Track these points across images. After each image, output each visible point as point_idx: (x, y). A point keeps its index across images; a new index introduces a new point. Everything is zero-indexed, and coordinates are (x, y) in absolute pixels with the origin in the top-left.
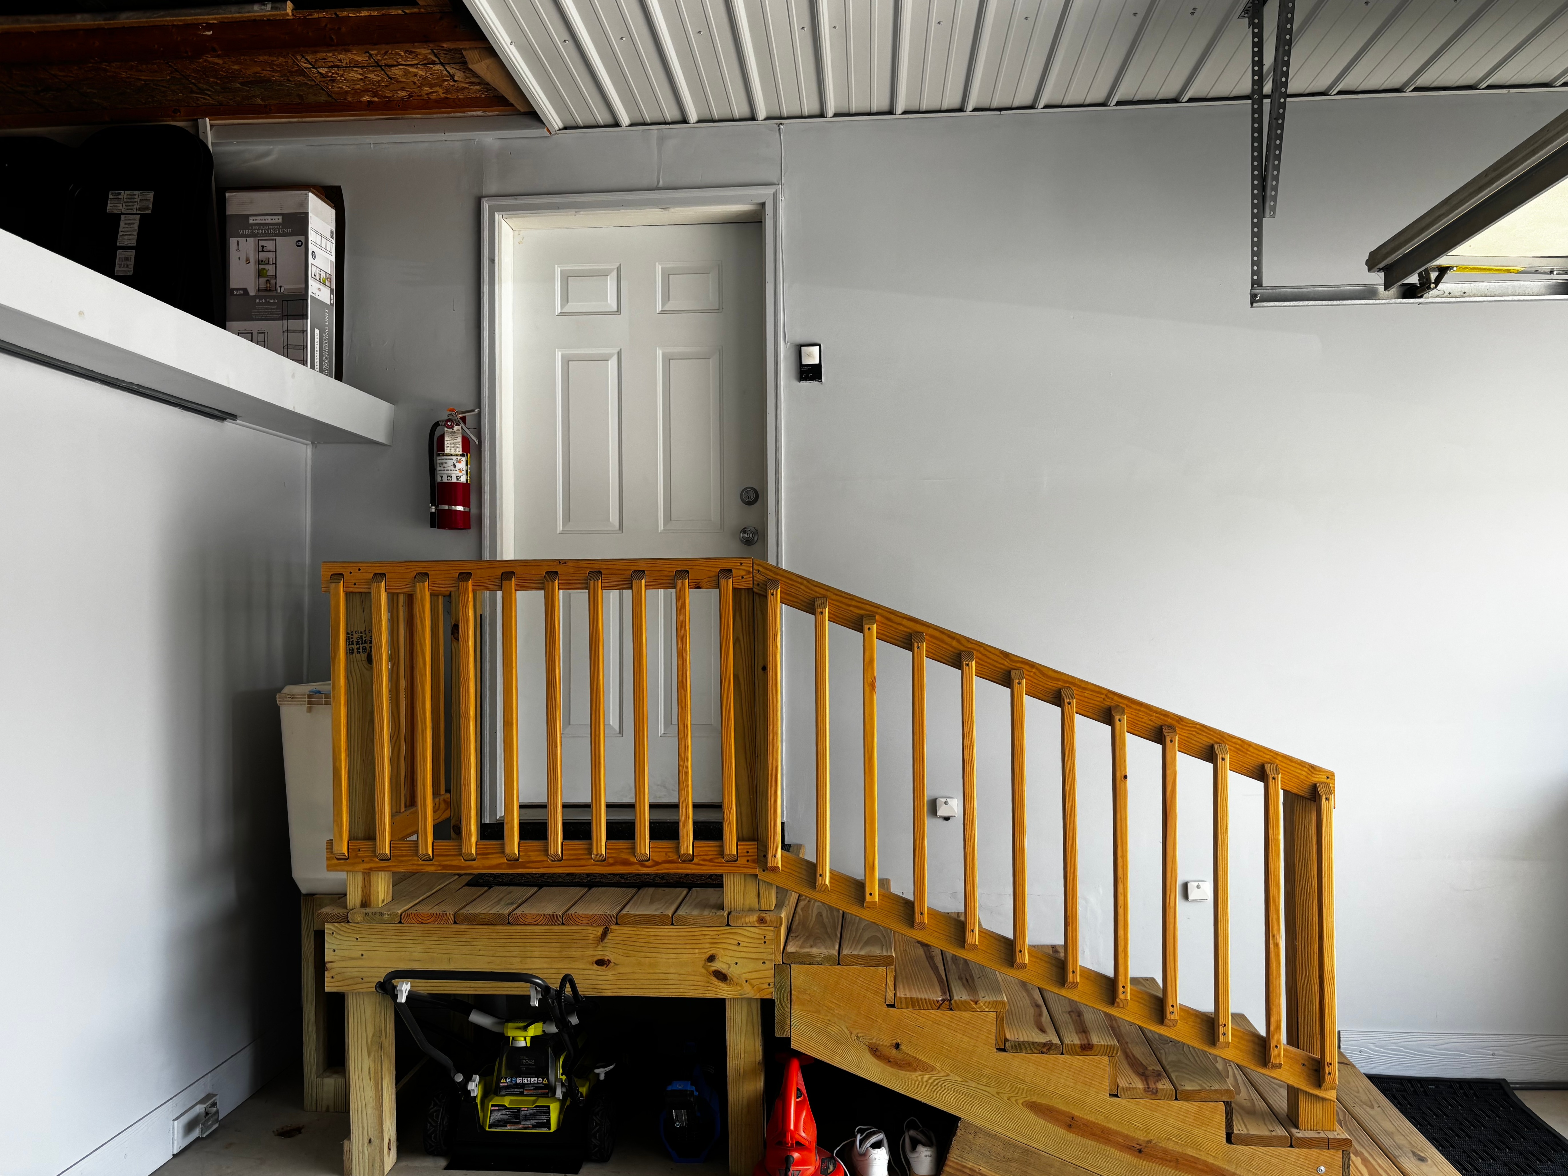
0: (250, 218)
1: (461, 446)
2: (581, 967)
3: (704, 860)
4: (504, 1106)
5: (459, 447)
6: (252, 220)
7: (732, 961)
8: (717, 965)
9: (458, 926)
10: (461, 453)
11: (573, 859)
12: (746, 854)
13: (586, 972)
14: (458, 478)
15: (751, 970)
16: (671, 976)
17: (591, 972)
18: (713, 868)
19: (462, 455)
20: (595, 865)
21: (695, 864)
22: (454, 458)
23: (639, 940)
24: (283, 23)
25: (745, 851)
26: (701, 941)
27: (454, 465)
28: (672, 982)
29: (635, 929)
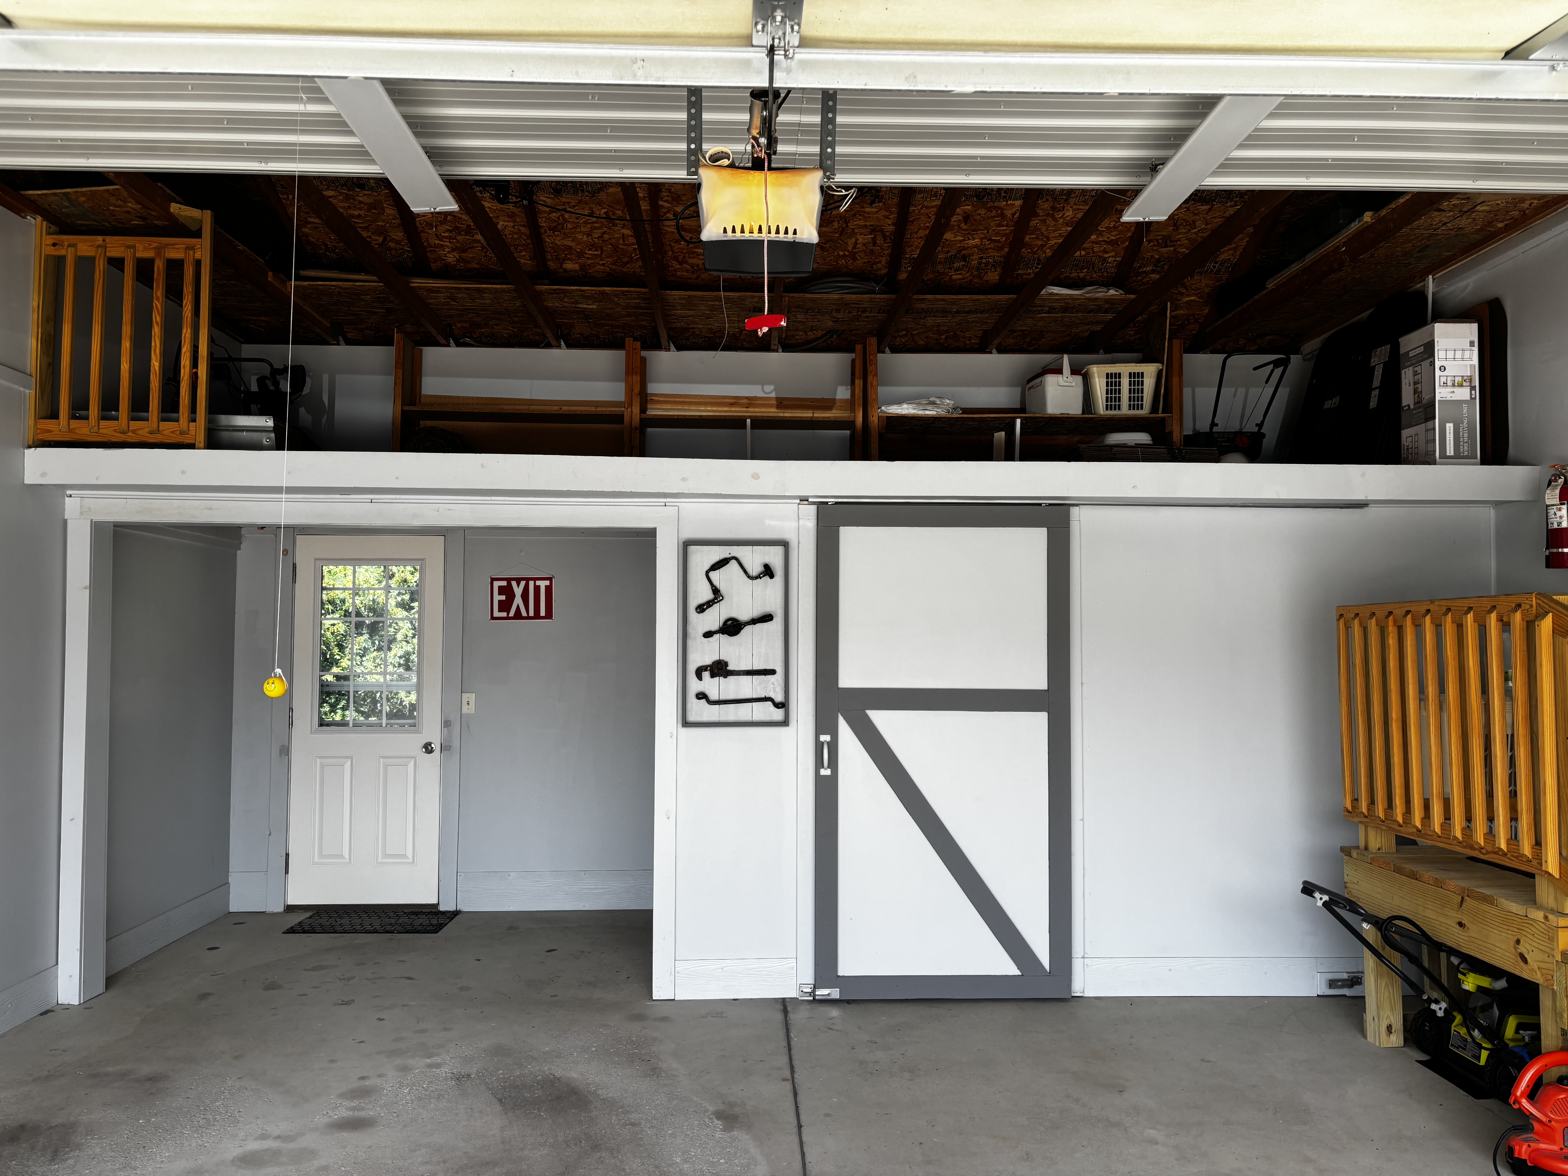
0: (1410, 353)
1: (1558, 497)
2: (1451, 924)
3: (1513, 856)
4: (1459, 1033)
5: (1557, 498)
6: (1411, 354)
7: (1530, 948)
8: (1522, 949)
9: (1395, 874)
10: (1558, 502)
11: (1446, 838)
12: (1537, 857)
13: (1454, 929)
14: (1559, 524)
15: (1539, 960)
16: (1497, 949)
17: (1456, 931)
18: (1518, 864)
19: (1562, 504)
20: (1456, 845)
21: (1508, 858)
22: (1555, 507)
23: (1479, 913)
24: (1369, 228)
25: (1536, 854)
26: (1511, 925)
27: (1555, 514)
28: (1497, 954)
29: (1476, 903)
